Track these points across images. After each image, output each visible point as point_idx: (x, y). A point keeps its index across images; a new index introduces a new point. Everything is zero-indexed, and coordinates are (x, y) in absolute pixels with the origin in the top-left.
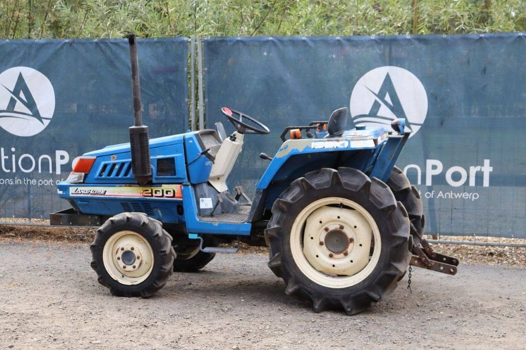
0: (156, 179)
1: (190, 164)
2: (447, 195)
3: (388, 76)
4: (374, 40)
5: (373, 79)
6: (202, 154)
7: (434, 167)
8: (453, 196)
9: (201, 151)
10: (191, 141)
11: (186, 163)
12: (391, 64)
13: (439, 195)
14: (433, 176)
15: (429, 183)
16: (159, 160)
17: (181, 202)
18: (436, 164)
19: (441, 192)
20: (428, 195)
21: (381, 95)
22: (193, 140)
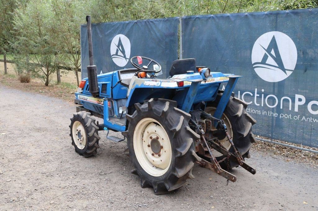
0: (101, 94)
1: (114, 87)
2: (308, 119)
3: (274, 37)
4: (267, 14)
5: (264, 40)
6: (118, 83)
7: (300, 100)
8: (312, 120)
9: (118, 81)
10: (115, 75)
11: (112, 87)
12: (276, 30)
13: (303, 119)
14: (299, 106)
15: (296, 110)
16: (103, 84)
17: (103, 107)
18: (302, 98)
19: (304, 117)
20: (296, 118)
21: (269, 50)
22: (116, 75)
